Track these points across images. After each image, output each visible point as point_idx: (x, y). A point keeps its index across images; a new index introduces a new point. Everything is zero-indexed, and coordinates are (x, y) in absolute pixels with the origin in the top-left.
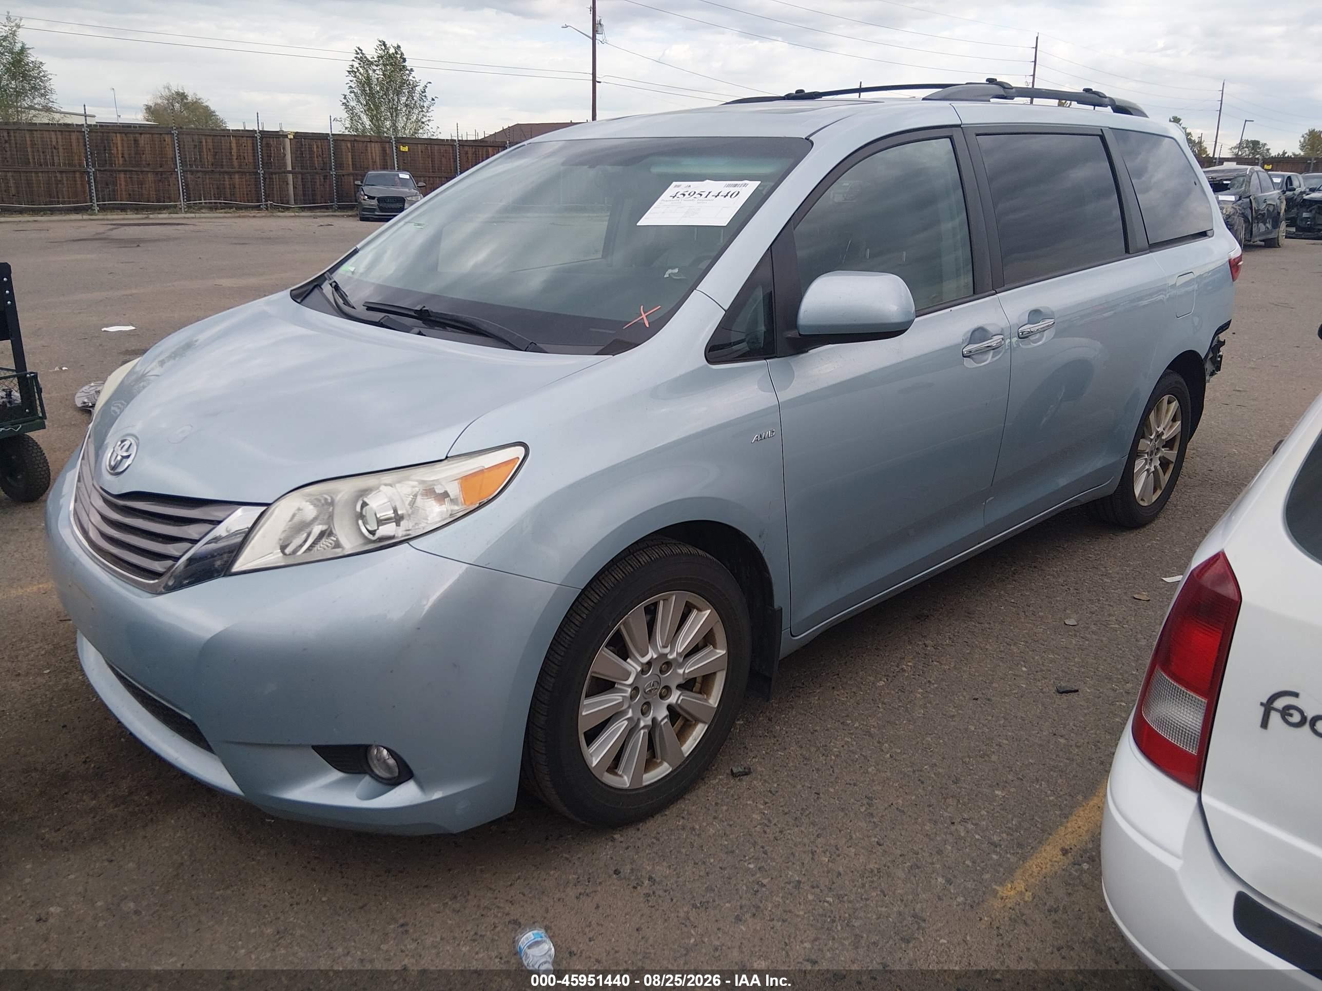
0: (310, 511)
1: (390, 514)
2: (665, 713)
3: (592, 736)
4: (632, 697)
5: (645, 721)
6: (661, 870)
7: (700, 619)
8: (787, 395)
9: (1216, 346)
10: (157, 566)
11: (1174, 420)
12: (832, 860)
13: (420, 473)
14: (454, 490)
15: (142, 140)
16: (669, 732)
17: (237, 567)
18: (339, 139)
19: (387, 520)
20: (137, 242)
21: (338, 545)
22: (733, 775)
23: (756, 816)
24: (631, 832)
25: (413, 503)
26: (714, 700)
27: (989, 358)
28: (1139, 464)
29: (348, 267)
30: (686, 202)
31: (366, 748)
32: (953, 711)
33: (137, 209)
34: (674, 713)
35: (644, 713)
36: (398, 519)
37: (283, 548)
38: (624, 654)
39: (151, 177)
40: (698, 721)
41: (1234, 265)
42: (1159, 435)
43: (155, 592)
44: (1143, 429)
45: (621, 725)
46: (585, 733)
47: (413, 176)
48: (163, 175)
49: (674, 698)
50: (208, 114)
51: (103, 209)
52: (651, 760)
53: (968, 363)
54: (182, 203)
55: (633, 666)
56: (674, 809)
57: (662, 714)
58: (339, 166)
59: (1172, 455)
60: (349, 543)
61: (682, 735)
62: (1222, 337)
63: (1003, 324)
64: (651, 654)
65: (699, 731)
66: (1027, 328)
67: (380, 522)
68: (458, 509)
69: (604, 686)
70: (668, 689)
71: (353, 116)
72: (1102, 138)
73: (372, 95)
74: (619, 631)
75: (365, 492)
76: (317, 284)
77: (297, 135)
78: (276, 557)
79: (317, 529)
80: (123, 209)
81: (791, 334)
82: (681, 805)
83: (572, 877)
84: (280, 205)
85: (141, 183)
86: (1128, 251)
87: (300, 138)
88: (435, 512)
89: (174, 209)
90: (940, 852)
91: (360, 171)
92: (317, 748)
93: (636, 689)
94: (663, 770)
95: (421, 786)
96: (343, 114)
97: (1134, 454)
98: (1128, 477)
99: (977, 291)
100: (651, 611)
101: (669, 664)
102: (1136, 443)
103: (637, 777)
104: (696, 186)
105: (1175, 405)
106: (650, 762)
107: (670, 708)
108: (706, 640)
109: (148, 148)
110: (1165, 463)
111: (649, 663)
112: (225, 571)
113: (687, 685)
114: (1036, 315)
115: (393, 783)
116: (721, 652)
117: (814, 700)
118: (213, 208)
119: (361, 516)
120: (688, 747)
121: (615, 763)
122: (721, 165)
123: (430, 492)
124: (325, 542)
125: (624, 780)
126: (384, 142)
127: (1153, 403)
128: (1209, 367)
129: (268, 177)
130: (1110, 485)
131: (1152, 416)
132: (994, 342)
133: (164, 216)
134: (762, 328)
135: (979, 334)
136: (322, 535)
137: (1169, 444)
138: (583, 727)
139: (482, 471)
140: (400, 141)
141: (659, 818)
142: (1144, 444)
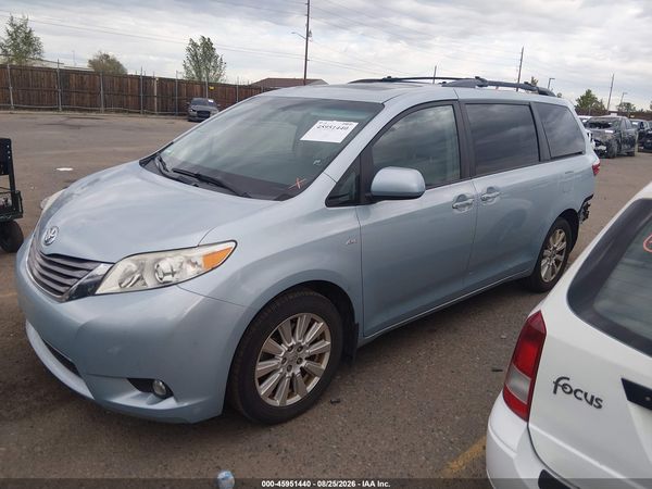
0: (134, 267)
1: (170, 271)
2: (299, 371)
3: (262, 380)
4: (283, 363)
5: (289, 375)
6: (291, 446)
7: (318, 327)
8: (364, 223)
9: (585, 207)
10: (62, 289)
11: (563, 241)
12: (373, 446)
13: (185, 253)
14: (200, 262)
15: (85, 77)
16: (300, 380)
17: (98, 292)
18: (180, 81)
19: (168, 274)
20: (79, 127)
21: (145, 284)
22: (332, 403)
23: (340, 423)
24: (279, 428)
25: (180, 267)
26: (323, 367)
27: (466, 209)
28: (544, 262)
29: (167, 151)
30: (324, 131)
31: (153, 380)
32: (440, 377)
33: (80, 110)
34: (303, 371)
35: (289, 371)
36: (173, 274)
37: (120, 284)
38: (280, 342)
39: (88, 95)
40: (315, 375)
41: (595, 168)
42: (555, 248)
43: (61, 301)
44: (546, 245)
45: (276, 376)
46: (259, 379)
47: (215, 101)
48: (94, 94)
49: (303, 365)
50: (119, 65)
51: (64, 110)
52: (291, 393)
53: (456, 211)
54: (102, 108)
55: (284, 348)
56: (301, 418)
57: (297, 371)
58: (180, 94)
59: (561, 258)
60: (150, 283)
61: (307, 382)
62: (589, 202)
63: (474, 193)
64: (293, 342)
65: (316, 380)
66: (486, 196)
67: (165, 275)
68: (202, 270)
69: (270, 357)
70: (301, 359)
71: (188, 71)
72: (530, 106)
73: (198, 62)
74: (277, 331)
75: (159, 260)
76: (152, 158)
77: (160, 79)
78: (116, 288)
79: (137, 276)
80: (73, 110)
81: (367, 195)
82: (305, 415)
83: (248, 448)
84: (150, 112)
85: (83, 98)
86: (540, 160)
87: (161, 80)
88: (191, 271)
89: (99, 111)
90: (425, 444)
91: (190, 97)
92: (129, 379)
93: (285, 359)
94: (297, 398)
95: (177, 400)
96: (183, 70)
97: (541, 257)
98: (538, 268)
99: (463, 177)
100: (294, 322)
101: (302, 347)
102: (542, 251)
103: (283, 401)
104: (329, 123)
105: (563, 234)
106: (290, 395)
107: (301, 368)
108: (320, 337)
109: (87, 82)
110: (557, 262)
111: (292, 347)
112: (93, 293)
113: (311, 358)
114: (490, 190)
115: (164, 397)
116: (328, 343)
117: (375, 368)
118: (117, 112)
119: (156, 271)
120: (310, 388)
121: (273, 393)
122: (342, 114)
123: (189, 261)
124: (139, 283)
125: (277, 402)
126: (202, 84)
127: (551, 233)
128: (582, 216)
129: (145, 97)
130: (529, 271)
131: (551, 239)
132: (470, 201)
133: (93, 114)
134: (354, 191)
135: (462, 198)
136: (138, 279)
137: (560, 253)
138: (257, 376)
139: (214, 253)
140: (210, 84)
141: (293, 421)
142: (547, 252)
